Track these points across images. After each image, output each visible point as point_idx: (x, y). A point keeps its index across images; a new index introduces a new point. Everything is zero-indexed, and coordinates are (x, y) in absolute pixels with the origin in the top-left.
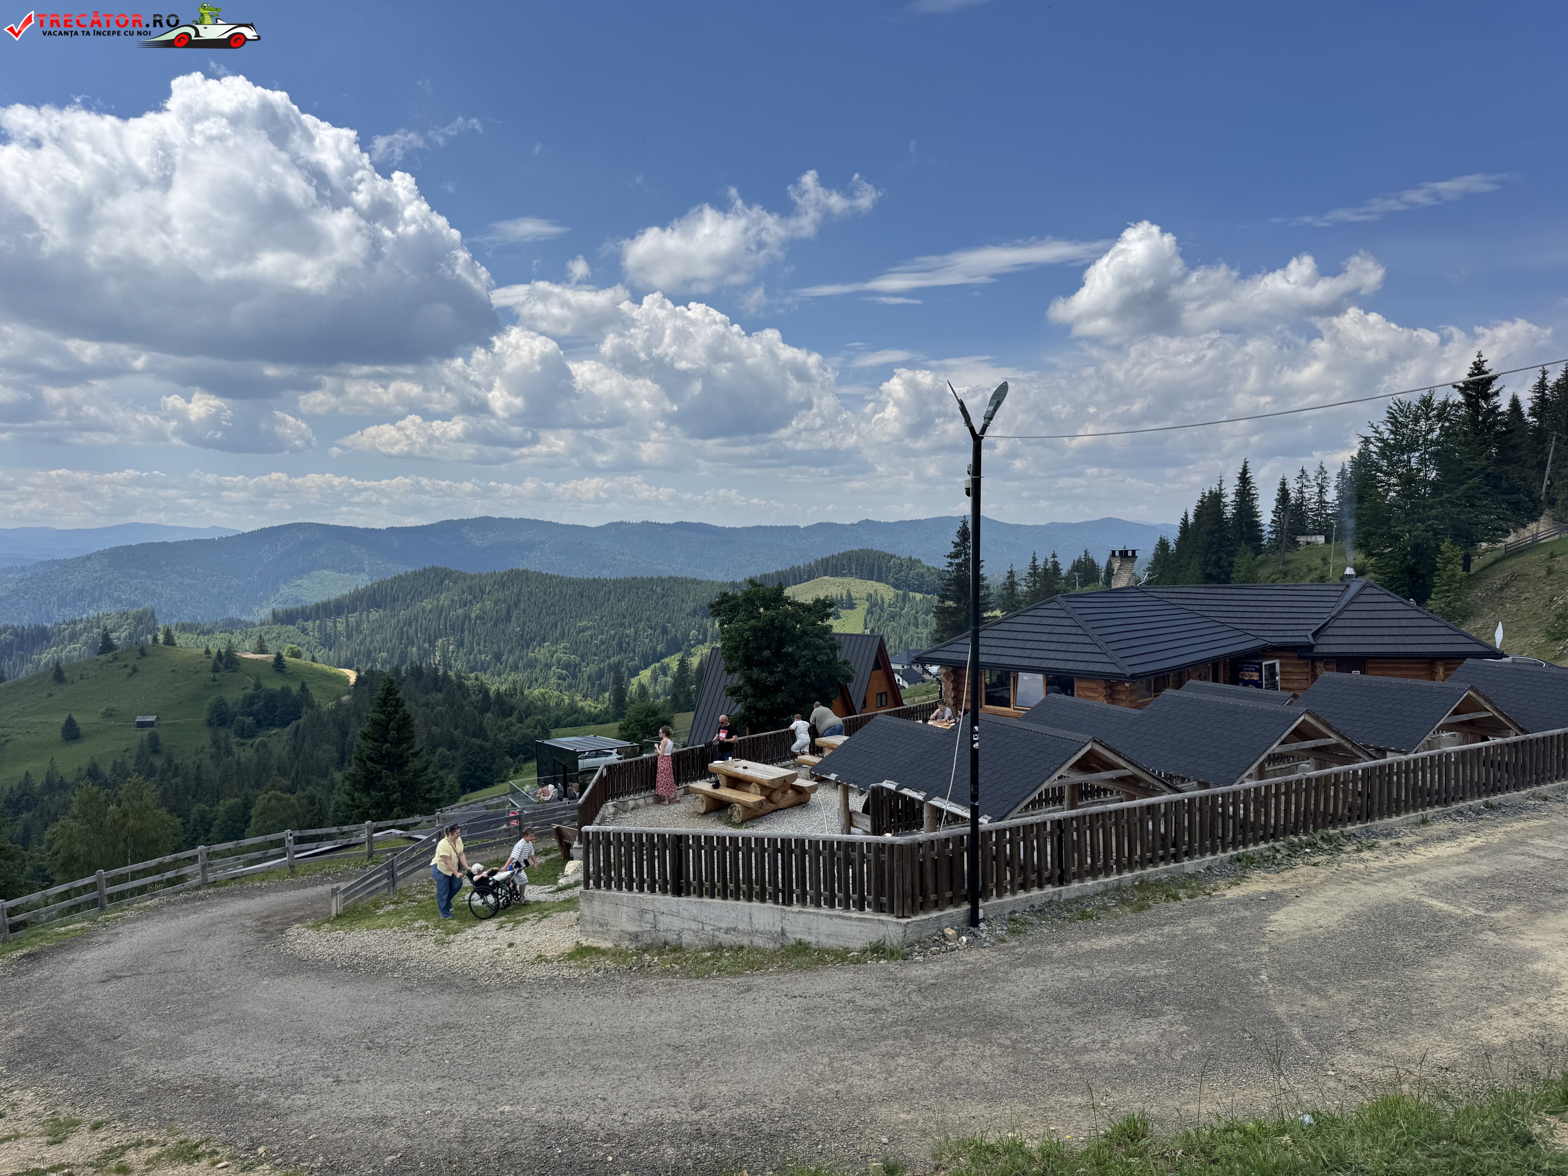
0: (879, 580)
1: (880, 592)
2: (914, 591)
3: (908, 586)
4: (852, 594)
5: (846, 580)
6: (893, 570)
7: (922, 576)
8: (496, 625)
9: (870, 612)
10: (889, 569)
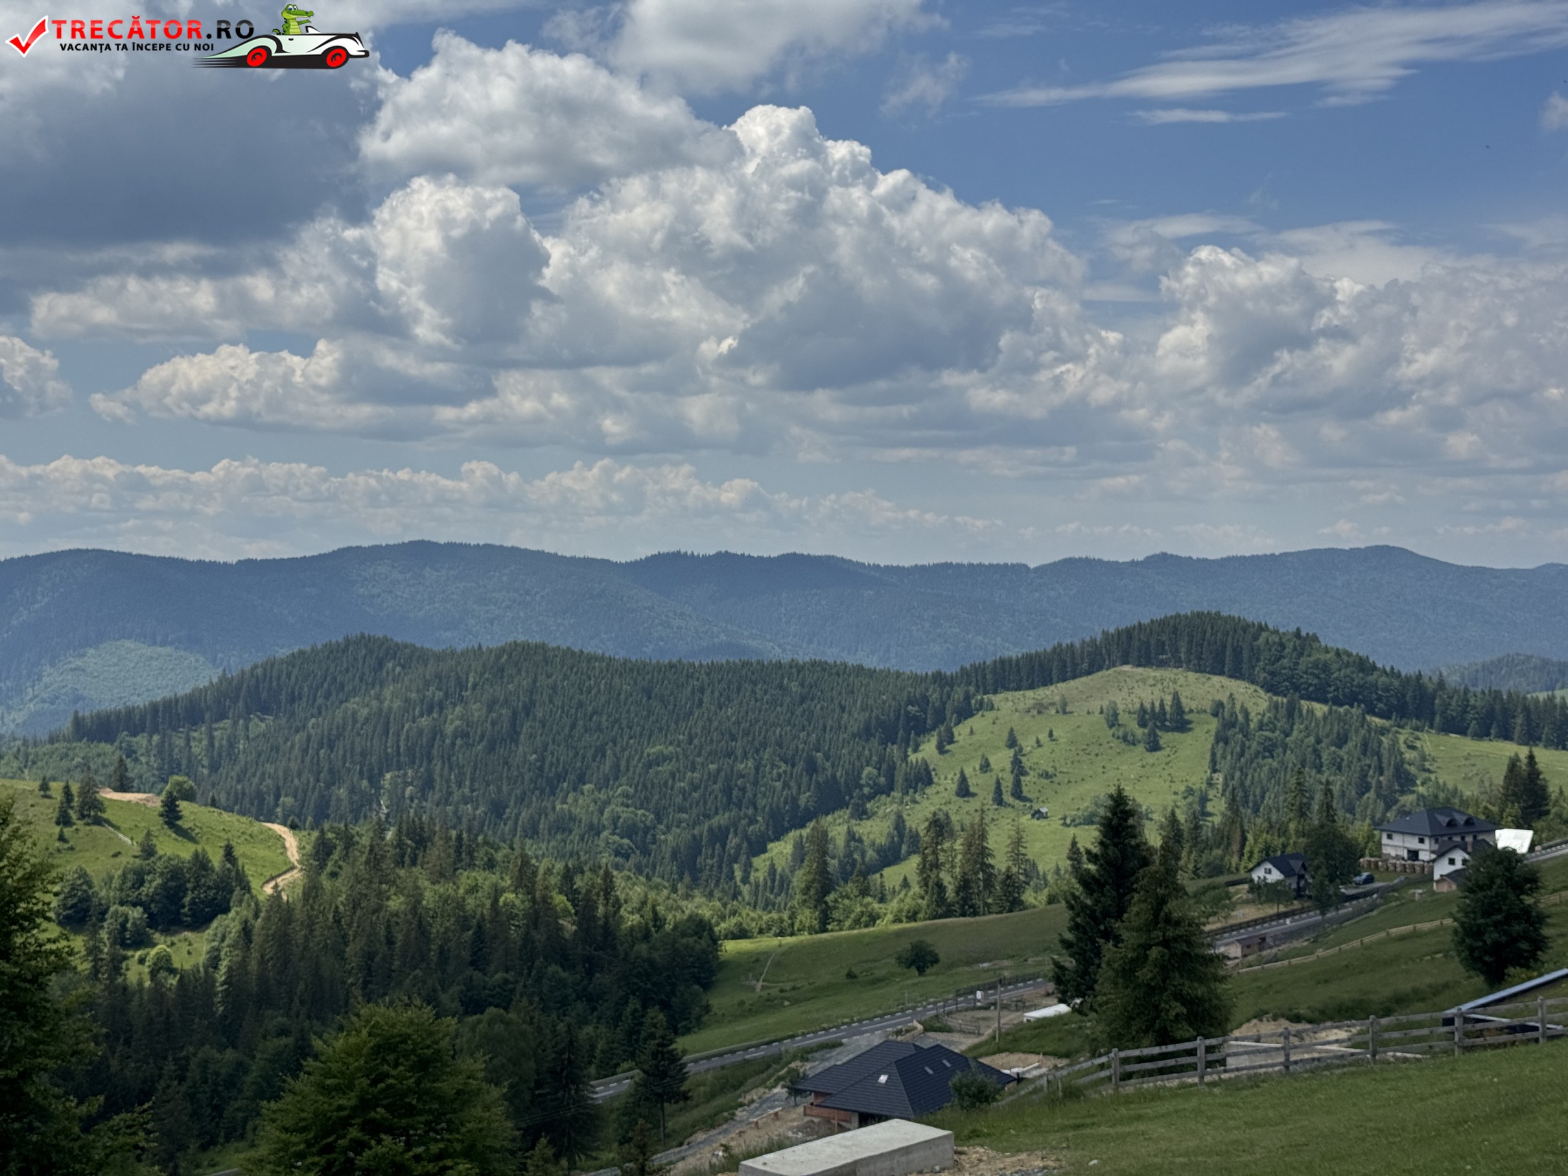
0: (1236, 674)
1: (1239, 699)
2: (1309, 698)
3: (1297, 688)
4: (1183, 700)
5: (1168, 673)
6: (1265, 655)
7: (1326, 668)
8: (491, 748)
9: (1222, 738)
10: (1256, 654)
